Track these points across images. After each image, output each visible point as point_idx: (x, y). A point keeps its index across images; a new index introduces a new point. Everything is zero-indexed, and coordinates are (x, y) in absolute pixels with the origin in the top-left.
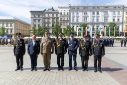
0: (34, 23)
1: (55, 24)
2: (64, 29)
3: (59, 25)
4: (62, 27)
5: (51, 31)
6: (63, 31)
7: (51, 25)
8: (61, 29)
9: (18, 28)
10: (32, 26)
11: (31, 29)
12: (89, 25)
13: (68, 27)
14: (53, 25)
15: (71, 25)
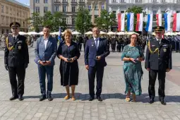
0: (37, 5)
1: (77, 8)
2: (96, 16)
3: (86, 8)
4: (91, 13)
5: (69, 21)
6: (92, 20)
7: (69, 9)
8: (90, 17)
9: (5, 14)
10: (32, 11)
11: (31, 16)
12: (147, 10)
13: (104, 13)
14: (73, 9)
15: (110, 10)
